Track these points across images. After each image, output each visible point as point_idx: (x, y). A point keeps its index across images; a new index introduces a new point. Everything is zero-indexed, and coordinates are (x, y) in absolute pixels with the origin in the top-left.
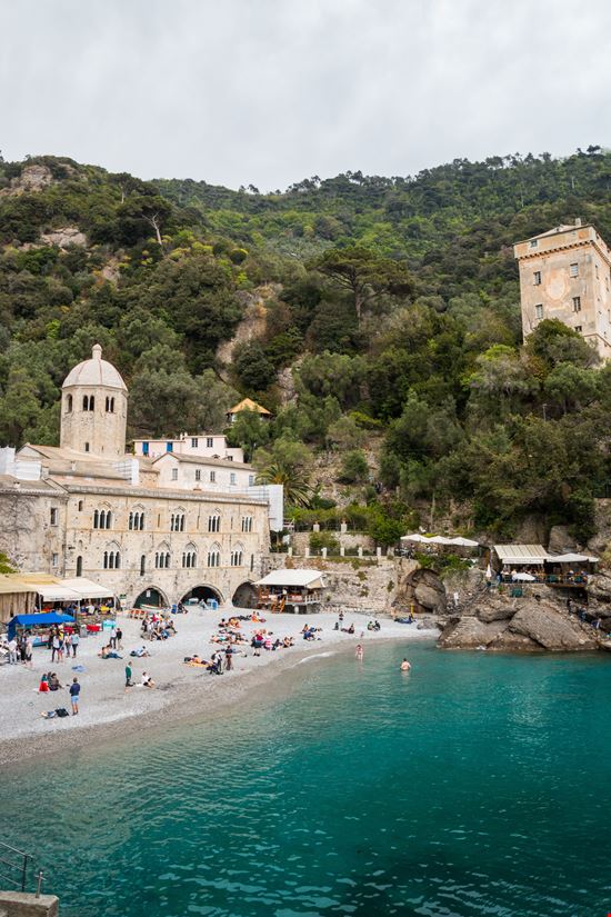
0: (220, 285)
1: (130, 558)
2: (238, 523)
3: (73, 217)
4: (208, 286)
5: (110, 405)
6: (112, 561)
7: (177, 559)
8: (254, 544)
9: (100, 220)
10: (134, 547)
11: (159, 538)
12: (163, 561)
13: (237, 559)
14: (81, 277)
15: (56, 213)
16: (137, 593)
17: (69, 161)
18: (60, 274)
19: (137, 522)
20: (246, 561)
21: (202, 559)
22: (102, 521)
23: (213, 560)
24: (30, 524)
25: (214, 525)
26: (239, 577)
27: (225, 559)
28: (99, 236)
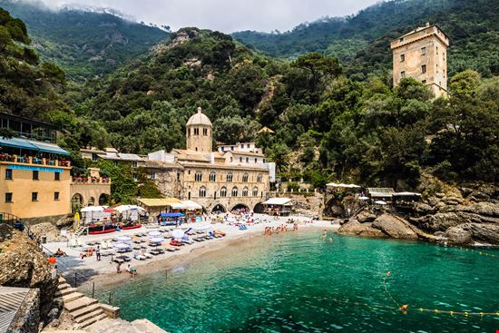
0: (255, 78)
1: (210, 192)
2: (255, 179)
3: (195, 54)
4: (249, 79)
5: (205, 131)
6: (202, 194)
7: (229, 193)
8: (263, 187)
9: (206, 54)
10: (211, 188)
11: (222, 185)
12: (224, 194)
13: (255, 193)
14: (199, 80)
15: (188, 52)
16: (213, 206)
17: (195, 29)
18: (191, 79)
19: (212, 178)
20: (259, 194)
21: (240, 193)
22: (198, 178)
23: (245, 194)
24: (169, 179)
25: (245, 179)
26: (256, 201)
27: (250, 193)
28: (206, 61)
